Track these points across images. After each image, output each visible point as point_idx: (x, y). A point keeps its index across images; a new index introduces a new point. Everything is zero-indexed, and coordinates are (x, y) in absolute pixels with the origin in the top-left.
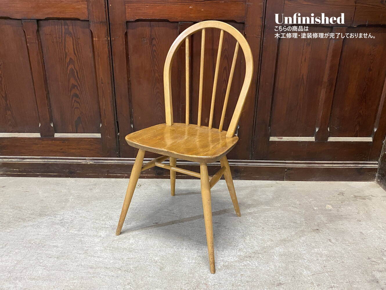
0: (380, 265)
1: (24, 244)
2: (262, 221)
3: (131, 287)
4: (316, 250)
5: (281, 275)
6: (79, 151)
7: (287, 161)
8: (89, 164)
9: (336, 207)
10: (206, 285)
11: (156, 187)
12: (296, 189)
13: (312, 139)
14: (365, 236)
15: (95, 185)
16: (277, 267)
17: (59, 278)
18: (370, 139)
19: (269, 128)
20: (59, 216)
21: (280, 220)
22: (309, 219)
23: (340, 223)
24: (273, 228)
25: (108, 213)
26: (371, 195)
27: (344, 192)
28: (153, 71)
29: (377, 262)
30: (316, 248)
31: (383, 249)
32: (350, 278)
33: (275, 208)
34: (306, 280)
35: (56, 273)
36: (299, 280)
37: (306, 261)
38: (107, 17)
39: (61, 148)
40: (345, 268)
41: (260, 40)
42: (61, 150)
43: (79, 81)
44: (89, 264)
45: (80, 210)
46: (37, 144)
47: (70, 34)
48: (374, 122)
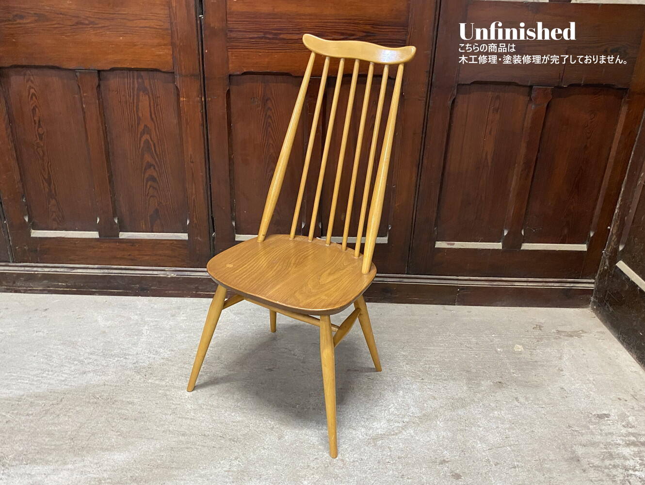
0: (584, 436)
1: (86, 398)
2: (421, 369)
3: (240, 463)
4: (496, 412)
5: (446, 449)
6: (154, 258)
7: (460, 278)
8: (169, 277)
9: (529, 348)
12: (473, 318)
13: (498, 246)
14: (568, 394)
15: (179, 308)
16: (441, 437)
18: (583, 247)
19: (435, 228)
20: (130, 357)
21: (447, 367)
22: (489, 367)
23: (533, 374)
24: (437, 380)
26: (582, 331)
27: (543, 324)
29: (580, 431)
31: (591, 414)
32: (540, 455)
33: (441, 348)
34: (479, 456)
36: (471, 456)
37: (481, 429)
38: (201, 68)
39: (129, 254)
40: (536, 439)
41: (424, 104)
42: (129, 257)
43: (158, 157)
44: (180, 430)
45: (160, 347)
46: (94, 248)
47: (146, 91)
48: (591, 222)
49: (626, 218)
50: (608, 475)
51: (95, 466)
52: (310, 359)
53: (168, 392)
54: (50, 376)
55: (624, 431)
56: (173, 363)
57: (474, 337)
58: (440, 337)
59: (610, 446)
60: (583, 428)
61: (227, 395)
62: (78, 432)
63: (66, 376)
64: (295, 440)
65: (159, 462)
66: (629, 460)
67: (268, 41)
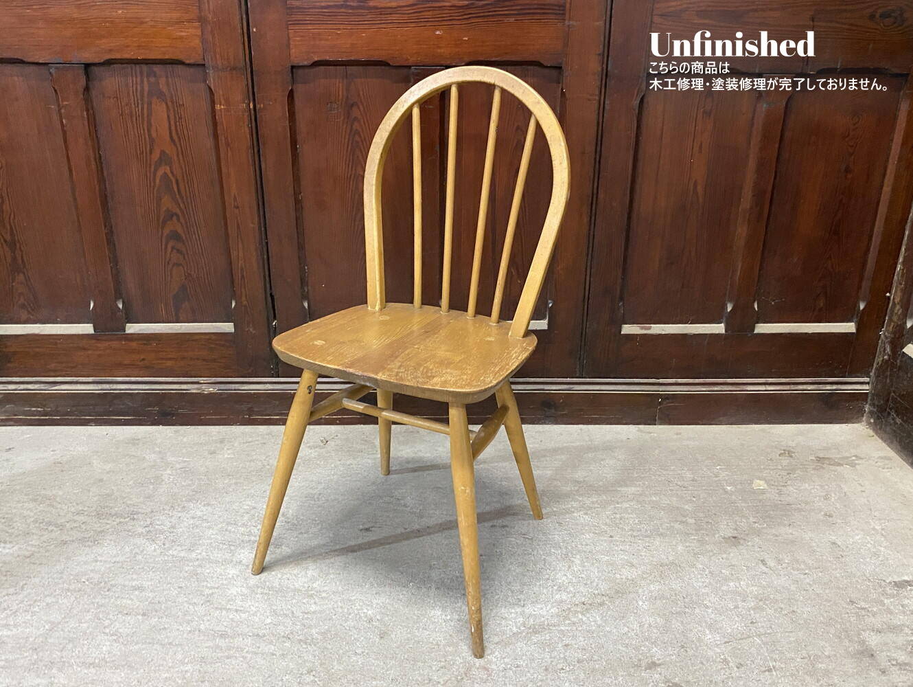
0: (876, 617)
1: (64, 583)
2: (608, 521)
3: (316, 679)
4: (732, 584)
5: (655, 643)
6: (182, 363)
8: (206, 392)
9: (776, 484)
10: (487, 669)
11: (363, 444)
12: (685, 443)
13: (719, 328)
14: (843, 551)
15: (222, 441)
16: (646, 626)
17: (149, 662)
18: (849, 327)
19: (621, 303)
20: (141, 517)
21: (649, 516)
22: (715, 515)
23: (786, 522)
24: (635, 536)
25: (255, 508)
26: (856, 456)
27: (793, 448)
28: (353, 177)
29: (870, 610)
30: (733, 581)
31: (884, 581)
32: (810, 648)
33: (638, 489)
34: (710, 653)
35: (143, 649)
36: (696, 654)
37: (710, 611)
39: (142, 357)
40: (799, 624)
41: (597, 105)
42: (142, 363)
43: (182, 203)
44: (217, 628)
45: (190, 501)
46: (84, 349)
47: (161, 95)
48: (860, 287)
52: (431, 512)
53: (199, 568)
54: (7, 551)
56: (209, 524)
57: (688, 470)
58: (635, 473)
60: (874, 604)
62: (46, 638)
63: (33, 549)
67: (351, 11)
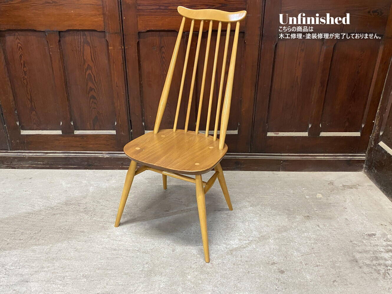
0: (360, 247)
1: (55, 229)
2: (259, 209)
3: (149, 266)
4: (305, 234)
5: (275, 256)
6: (96, 146)
7: (282, 154)
8: (105, 157)
9: (326, 195)
10: (212, 264)
12: (291, 179)
13: (306, 134)
14: (350, 222)
15: (111, 176)
16: (272, 249)
17: (88, 259)
18: (358, 134)
19: (267, 124)
20: (82, 205)
21: (276, 207)
22: (301, 207)
23: (328, 211)
24: (269, 215)
26: (358, 185)
27: (334, 181)
28: (163, 75)
29: (358, 244)
30: (306, 232)
31: (364, 234)
32: (333, 258)
33: (271, 197)
34: (296, 259)
35: (86, 254)
36: (290, 259)
37: (296, 244)
38: (121, 29)
39: (81, 143)
40: (330, 249)
41: (258, 47)
42: (80, 145)
43: (96, 84)
44: (112, 247)
45: (100, 199)
46: (59, 140)
47: (88, 43)
48: (362, 118)
49: (384, 115)
50: (375, 270)
51: (61, 269)
53: (105, 225)
55: (385, 243)
56: (108, 208)
57: (292, 189)
58: (271, 190)
59: (376, 253)
60: (360, 242)
61: (141, 226)
63: (43, 217)
64: (183, 252)
65: (100, 266)
66: (388, 261)
67: (161, 11)
